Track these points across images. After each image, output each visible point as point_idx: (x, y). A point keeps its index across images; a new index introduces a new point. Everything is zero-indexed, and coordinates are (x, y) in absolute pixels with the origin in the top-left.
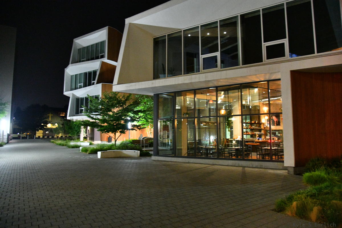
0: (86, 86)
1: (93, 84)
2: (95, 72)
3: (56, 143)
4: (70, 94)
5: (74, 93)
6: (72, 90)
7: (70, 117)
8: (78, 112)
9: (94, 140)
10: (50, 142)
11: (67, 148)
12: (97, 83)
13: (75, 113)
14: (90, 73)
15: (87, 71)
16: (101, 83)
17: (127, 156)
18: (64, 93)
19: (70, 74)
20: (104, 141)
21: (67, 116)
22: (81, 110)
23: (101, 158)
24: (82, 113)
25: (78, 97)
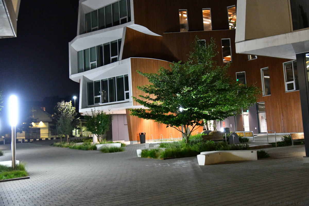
4: (79, 77)
12: (123, 58)
16: (130, 58)
17: (240, 160)
18: (70, 76)
19: (76, 50)
20: (134, 140)
21: (79, 108)
22: (96, 98)
23: (205, 164)
24: (99, 103)
25: (90, 80)
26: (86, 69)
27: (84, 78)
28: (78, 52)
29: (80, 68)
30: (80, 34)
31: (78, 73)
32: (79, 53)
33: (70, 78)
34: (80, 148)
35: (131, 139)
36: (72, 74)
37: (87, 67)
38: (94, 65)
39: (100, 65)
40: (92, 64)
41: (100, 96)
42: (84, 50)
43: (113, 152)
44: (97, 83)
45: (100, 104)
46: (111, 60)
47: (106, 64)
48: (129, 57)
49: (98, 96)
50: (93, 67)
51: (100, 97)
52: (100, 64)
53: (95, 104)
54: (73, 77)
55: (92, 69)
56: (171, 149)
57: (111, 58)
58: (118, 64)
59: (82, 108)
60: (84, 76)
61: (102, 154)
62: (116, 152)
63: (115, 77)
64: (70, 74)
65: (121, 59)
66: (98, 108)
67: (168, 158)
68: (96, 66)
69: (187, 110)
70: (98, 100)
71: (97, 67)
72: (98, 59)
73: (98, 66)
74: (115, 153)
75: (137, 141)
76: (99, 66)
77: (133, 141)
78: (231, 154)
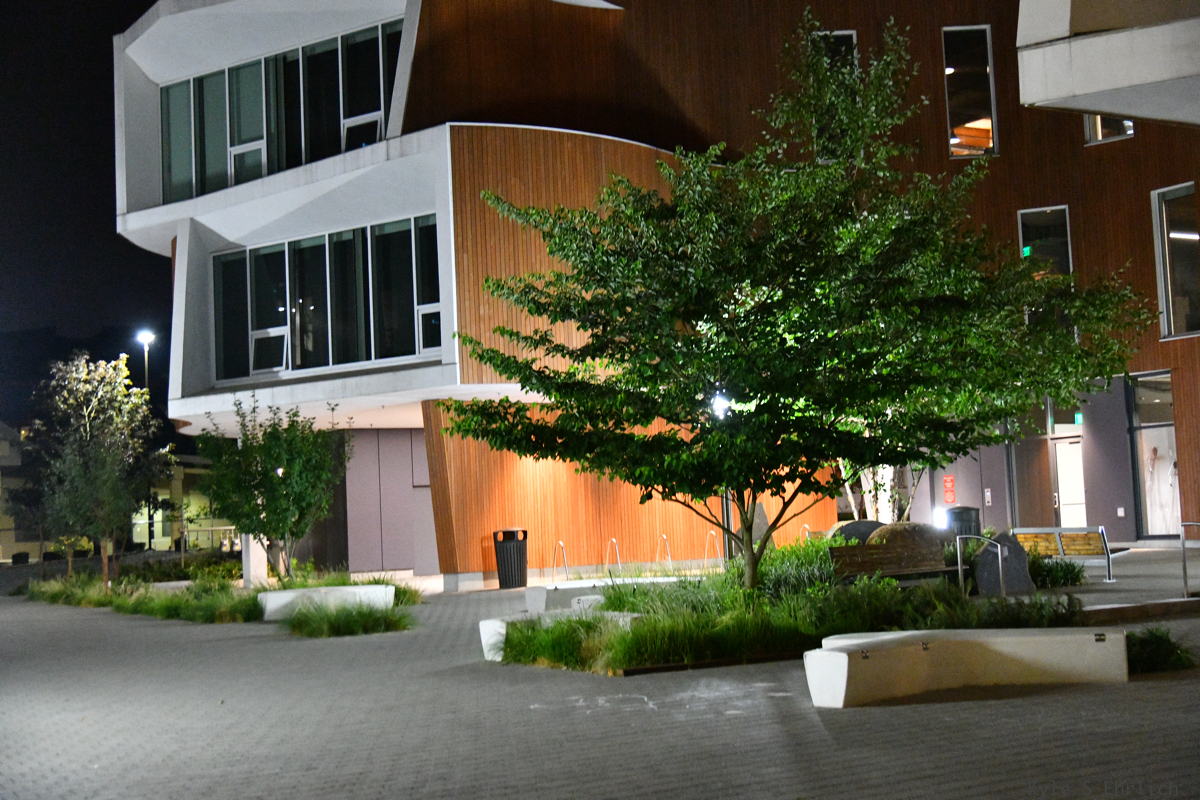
5: (203, 219)
6: (173, 195)
7: (189, 402)
8: (238, 362)
9: (350, 569)
13: (214, 375)
14: (320, 59)
15: (295, 40)
16: (448, 124)
17: (1035, 680)
18: (119, 220)
19: (151, 77)
20: (466, 571)
21: (170, 396)
22: (259, 342)
23: (849, 702)
24: (276, 369)
25: (230, 243)
26: (208, 184)
27: (198, 231)
28: (166, 91)
29: (178, 177)
31: (166, 201)
32: (171, 91)
33: (120, 229)
34: (173, 612)
35: (448, 565)
36: (132, 208)
37: (210, 170)
38: (249, 161)
39: (284, 162)
40: (239, 158)
41: (284, 331)
42: (200, 82)
43: (351, 632)
44: (269, 261)
45: (284, 373)
46: (343, 133)
47: (316, 155)
48: (444, 123)
49: (274, 332)
50: (247, 172)
51: (282, 338)
52: (286, 157)
53: (256, 375)
54: (137, 225)
55: (239, 181)
56: (663, 621)
57: (346, 123)
58: (384, 157)
59: (183, 397)
60: (199, 218)
61: (294, 643)
62: (367, 630)
63: (364, 230)
64: (118, 212)
65: (399, 132)
66: (273, 396)
67: (648, 665)
68: (265, 170)
69: (753, 410)
70: (270, 354)
71: (271, 172)
72: (273, 125)
73: (275, 168)
74: (361, 639)
75: (481, 574)
76: (280, 169)
77: (461, 576)
78: (984, 649)
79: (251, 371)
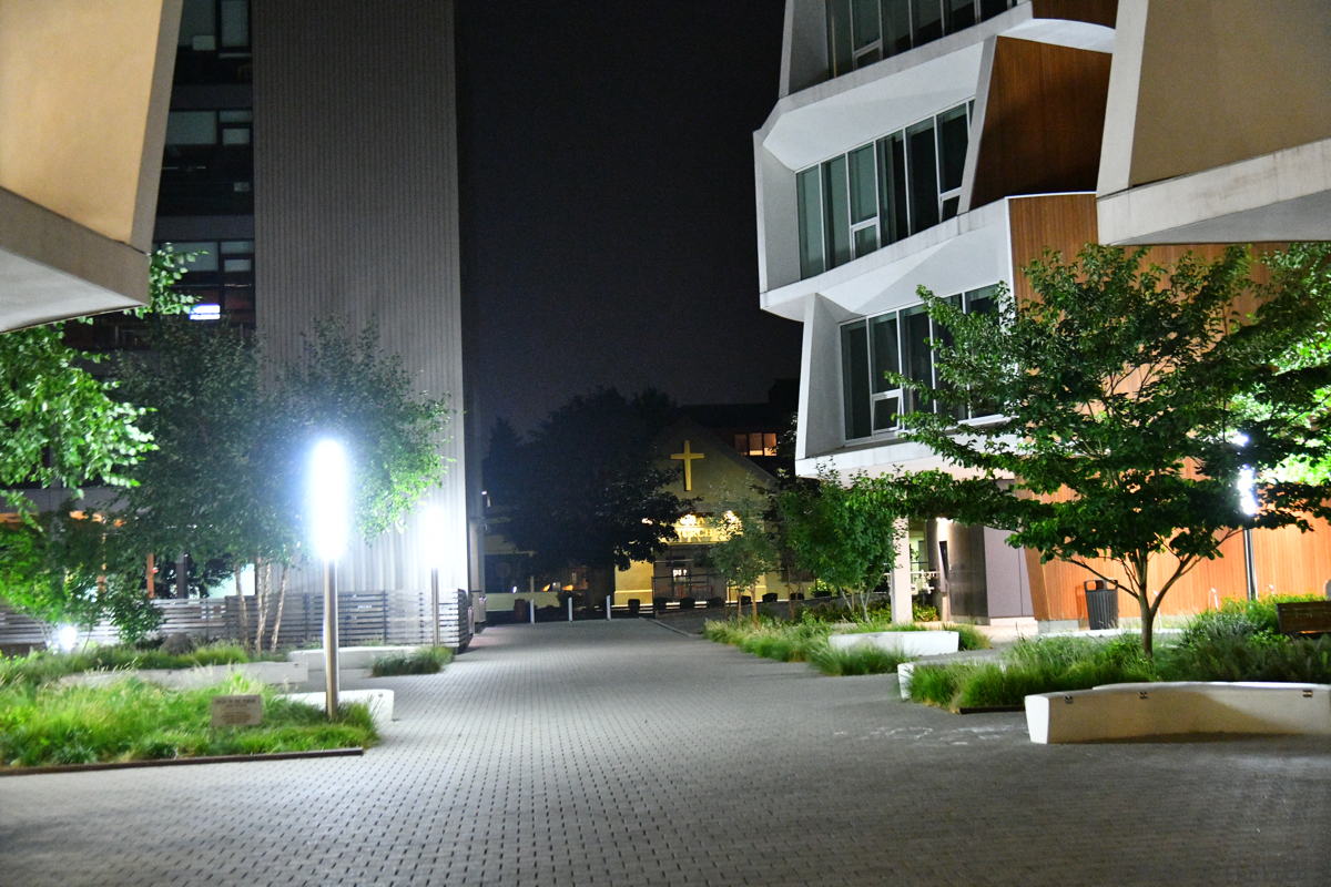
0: (902, 235)
1: (951, 209)
2: (953, 126)
3: (739, 643)
4: (801, 301)
5: (826, 294)
6: (808, 271)
7: (813, 461)
8: (862, 423)
9: (990, 614)
10: (703, 634)
11: (815, 676)
12: (979, 200)
13: (844, 435)
14: (920, 138)
15: (899, 122)
16: (1007, 198)
18: (762, 297)
19: (788, 166)
20: (1059, 618)
21: (797, 457)
22: (879, 403)
23: (1051, 739)
24: (891, 429)
25: (852, 314)
26: (835, 259)
27: (823, 305)
28: (801, 177)
29: (812, 255)
30: (793, 90)
31: (802, 278)
33: (762, 307)
35: (1041, 614)
36: (772, 286)
37: (839, 247)
38: (868, 237)
39: (894, 235)
40: (860, 234)
41: (898, 393)
42: (827, 166)
44: (883, 327)
45: (897, 431)
46: (940, 206)
47: (918, 228)
48: (1002, 197)
49: (890, 394)
50: (865, 247)
51: (896, 400)
52: (896, 231)
53: (877, 435)
54: (774, 301)
55: (859, 254)
57: (941, 198)
59: (807, 457)
60: (823, 293)
62: (873, 671)
63: (960, 296)
64: (761, 291)
65: (966, 208)
68: (879, 244)
71: (883, 245)
72: (886, 206)
73: (886, 241)
75: (1076, 622)
76: (891, 242)
77: (1051, 623)
79: (873, 432)
